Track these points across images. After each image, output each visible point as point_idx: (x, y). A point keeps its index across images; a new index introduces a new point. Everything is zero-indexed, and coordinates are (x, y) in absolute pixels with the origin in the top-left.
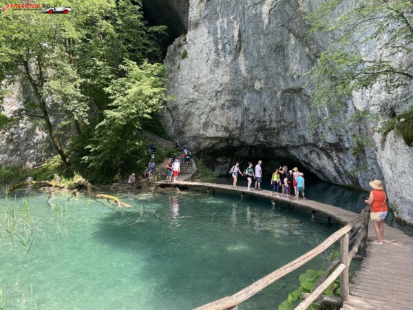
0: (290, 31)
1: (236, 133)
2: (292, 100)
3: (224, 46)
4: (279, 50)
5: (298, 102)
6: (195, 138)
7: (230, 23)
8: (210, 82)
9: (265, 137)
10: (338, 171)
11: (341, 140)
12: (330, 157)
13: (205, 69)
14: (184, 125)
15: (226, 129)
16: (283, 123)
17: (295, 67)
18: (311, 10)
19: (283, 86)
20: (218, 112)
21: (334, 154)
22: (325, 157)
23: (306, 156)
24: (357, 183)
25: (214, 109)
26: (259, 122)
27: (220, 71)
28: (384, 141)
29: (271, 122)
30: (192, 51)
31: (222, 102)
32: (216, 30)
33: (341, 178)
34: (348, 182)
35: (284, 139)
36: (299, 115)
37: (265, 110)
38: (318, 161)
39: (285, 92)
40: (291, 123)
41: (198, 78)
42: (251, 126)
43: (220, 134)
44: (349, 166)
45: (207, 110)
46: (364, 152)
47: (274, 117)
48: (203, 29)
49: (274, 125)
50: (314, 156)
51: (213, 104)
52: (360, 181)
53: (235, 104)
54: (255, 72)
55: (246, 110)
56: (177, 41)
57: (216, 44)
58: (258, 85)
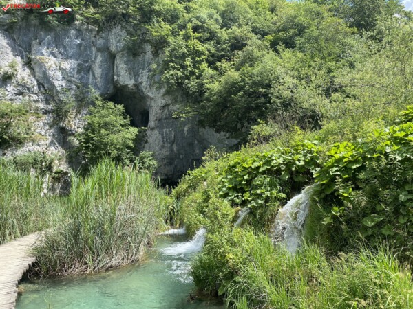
0: (195, 139)
3: (167, 140)
4: (191, 145)
7: (170, 131)
8: (159, 154)
13: (157, 149)
15: (166, 175)
18: (203, 135)
19: (192, 157)
20: (163, 167)
27: (164, 150)
30: (151, 140)
31: (164, 163)
32: (163, 133)
48: (156, 132)
53: (170, 164)
54: (181, 152)
55: (176, 166)
56: (142, 135)
57: (163, 138)
58: (181, 156)
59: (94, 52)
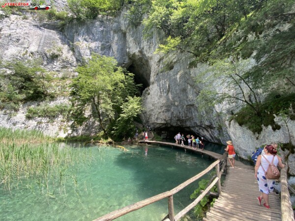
0: (188, 84)
1: (169, 122)
2: (190, 109)
3: (163, 90)
4: (184, 90)
5: (193, 109)
6: (153, 124)
7: (165, 82)
8: (158, 103)
9: (181, 123)
10: (212, 137)
11: (212, 124)
12: (208, 131)
13: (157, 98)
14: (149, 119)
15: (165, 120)
16: (187, 118)
17: (190, 97)
18: (196, 76)
19: (186, 103)
20: (161, 114)
21: (209, 130)
22: (206, 131)
23: (197, 130)
24: (220, 142)
25: (160, 113)
26: (178, 117)
27: (162, 99)
28: (230, 124)
29: (182, 117)
30: (152, 92)
31: (163, 110)
32: (160, 85)
33: (213, 139)
34: (216, 141)
35: (188, 124)
36: (194, 114)
37: (180, 113)
38: (203, 133)
39: (187, 106)
40: (190, 118)
41: (154, 102)
42: (175, 119)
43: (163, 122)
44: (216, 135)
45: (157, 113)
46: (221, 129)
47: (183, 115)
48: (155, 85)
49: (184, 118)
50: (201, 131)
51: (160, 111)
52: (221, 141)
53: (168, 110)
54: (175, 99)
55: (172, 113)
56: (146, 89)
57: (160, 89)
58: (176, 104)
59: (112, 34)
